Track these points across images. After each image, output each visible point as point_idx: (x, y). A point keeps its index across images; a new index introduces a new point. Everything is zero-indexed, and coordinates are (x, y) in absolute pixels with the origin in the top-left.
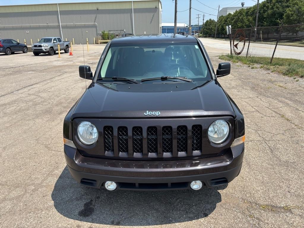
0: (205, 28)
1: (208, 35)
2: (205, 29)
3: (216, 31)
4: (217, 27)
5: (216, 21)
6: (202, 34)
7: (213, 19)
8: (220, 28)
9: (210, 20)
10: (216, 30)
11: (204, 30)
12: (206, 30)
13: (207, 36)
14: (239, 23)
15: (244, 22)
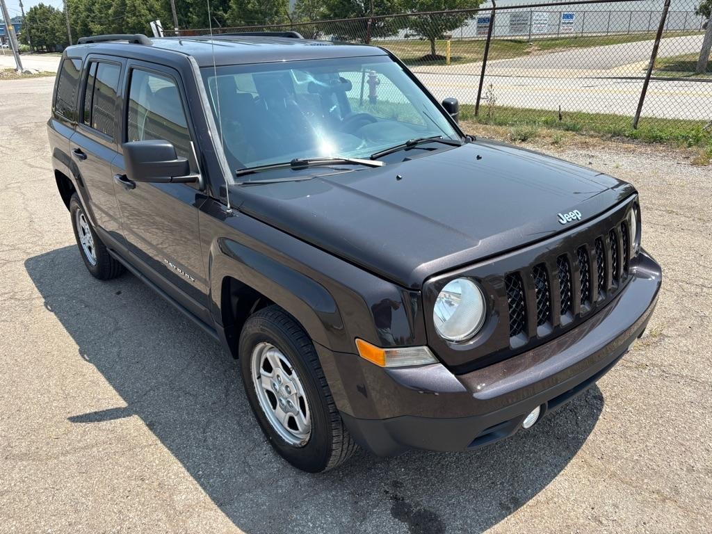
0: (33, 28)
1: (45, 47)
2: (33, 31)
3: (70, 36)
4: (68, 25)
5: (61, 10)
6: (27, 44)
7: (48, 6)
8: (78, 28)
9: (41, 6)
10: (69, 32)
11: (30, 32)
12: (38, 34)
13: (42, 49)
14: (128, 17)
15: (139, 12)
